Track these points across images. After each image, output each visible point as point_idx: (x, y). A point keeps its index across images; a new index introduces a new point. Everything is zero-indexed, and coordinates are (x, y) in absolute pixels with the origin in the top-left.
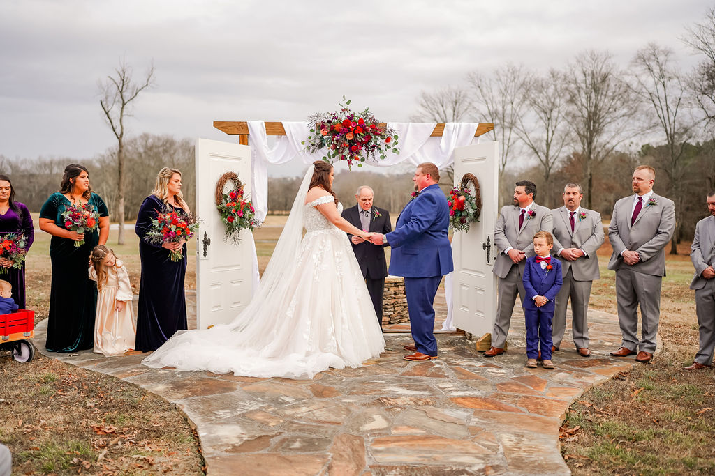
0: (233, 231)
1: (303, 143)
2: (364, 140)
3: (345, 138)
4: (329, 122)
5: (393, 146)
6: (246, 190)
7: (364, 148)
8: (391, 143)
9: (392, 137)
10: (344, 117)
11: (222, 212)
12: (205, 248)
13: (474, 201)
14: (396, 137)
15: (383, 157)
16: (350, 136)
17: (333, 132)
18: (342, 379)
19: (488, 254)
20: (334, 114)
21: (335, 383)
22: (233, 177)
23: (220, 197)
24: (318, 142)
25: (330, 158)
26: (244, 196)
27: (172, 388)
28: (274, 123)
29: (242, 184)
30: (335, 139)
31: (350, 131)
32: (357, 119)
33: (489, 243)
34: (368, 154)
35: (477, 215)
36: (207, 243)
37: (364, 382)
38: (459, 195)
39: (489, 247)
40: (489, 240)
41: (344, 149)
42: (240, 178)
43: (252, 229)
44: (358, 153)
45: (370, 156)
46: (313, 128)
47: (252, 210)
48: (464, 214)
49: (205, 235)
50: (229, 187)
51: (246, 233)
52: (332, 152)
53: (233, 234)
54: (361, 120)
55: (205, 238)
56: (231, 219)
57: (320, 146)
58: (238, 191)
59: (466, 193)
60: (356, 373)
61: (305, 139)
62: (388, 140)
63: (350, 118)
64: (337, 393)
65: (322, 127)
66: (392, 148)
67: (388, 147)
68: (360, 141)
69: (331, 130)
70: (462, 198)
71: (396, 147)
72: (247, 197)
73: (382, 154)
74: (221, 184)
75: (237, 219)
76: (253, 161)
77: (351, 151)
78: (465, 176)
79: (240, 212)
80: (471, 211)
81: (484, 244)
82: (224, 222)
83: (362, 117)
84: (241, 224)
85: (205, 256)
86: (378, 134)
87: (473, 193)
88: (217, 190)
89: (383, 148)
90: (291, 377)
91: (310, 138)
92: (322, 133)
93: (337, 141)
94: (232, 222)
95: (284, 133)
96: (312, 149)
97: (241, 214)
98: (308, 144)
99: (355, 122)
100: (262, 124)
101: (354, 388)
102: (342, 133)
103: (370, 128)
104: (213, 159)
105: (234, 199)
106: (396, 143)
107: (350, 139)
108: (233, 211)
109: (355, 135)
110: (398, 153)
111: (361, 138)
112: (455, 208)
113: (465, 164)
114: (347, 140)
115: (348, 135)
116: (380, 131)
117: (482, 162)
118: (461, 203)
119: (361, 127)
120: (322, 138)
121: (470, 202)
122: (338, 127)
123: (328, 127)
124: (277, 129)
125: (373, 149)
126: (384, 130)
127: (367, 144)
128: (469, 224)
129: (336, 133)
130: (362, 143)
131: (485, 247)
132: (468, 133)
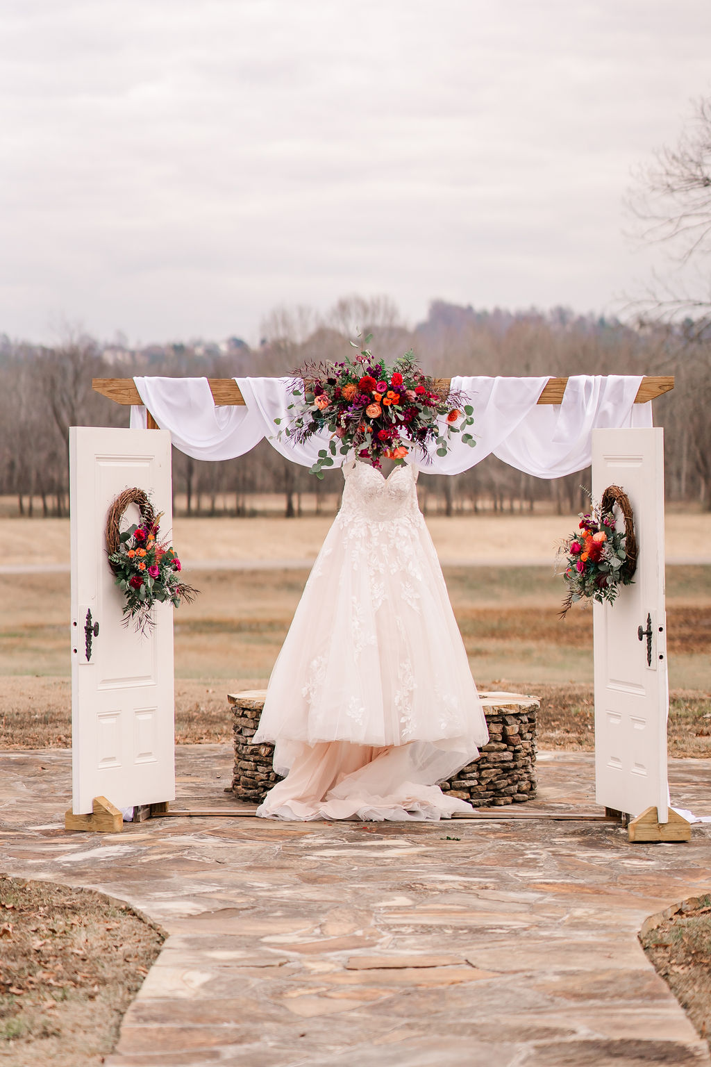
0: (139, 607)
1: (278, 421)
2: (402, 418)
3: (365, 414)
4: (331, 381)
5: (463, 427)
6: (164, 526)
7: (403, 432)
8: (457, 423)
9: (461, 409)
10: (361, 370)
11: (117, 570)
12: (89, 642)
13: (623, 542)
14: (469, 410)
15: (443, 451)
16: (374, 411)
17: (340, 402)
19: (649, 649)
20: (342, 365)
22: (138, 498)
23: (114, 539)
24: (309, 419)
25: (334, 453)
26: (160, 536)
29: (156, 514)
30: (343, 417)
31: (373, 400)
32: (389, 374)
33: (649, 627)
34: (413, 444)
35: (628, 571)
36: (92, 630)
38: (596, 531)
39: (649, 634)
40: (649, 621)
41: (362, 438)
42: (152, 499)
43: (175, 602)
44: (390, 443)
45: (419, 448)
47: (177, 565)
48: (601, 568)
49: (89, 617)
50: (131, 519)
51: (163, 611)
52: (339, 442)
53: (138, 613)
54: (396, 376)
55: (89, 623)
56: (137, 583)
57: (313, 427)
58: (150, 526)
59: (609, 529)
61: (283, 414)
62: (452, 416)
63: (376, 373)
65: (315, 389)
66: (461, 434)
67: (453, 429)
68: (394, 421)
69: (335, 398)
70: (599, 537)
71: (468, 429)
72: (165, 539)
73: (440, 446)
74: (115, 514)
75: (149, 583)
77: (377, 440)
78: (608, 491)
79: (154, 569)
80: (616, 563)
81: (640, 629)
82: (122, 589)
83: (399, 369)
84: (158, 594)
85: (88, 656)
86: (431, 405)
87: (621, 527)
88: (109, 524)
89: (442, 429)
92: (318, 404)
93: (348, 421)
94: (138, 588)
95: (241, 401)
96: (296, 434)
97: (156, 573)
98: (288, 424)
99: (385, 379)
102: (357, 404)
103: (414, 394)
104: (102, 464)
105: (141, 542)
106: (470, 422)
107: (374, 416)
108: (141, 567)
109: (385, 409)
110: (473, 444)
111: (396, 414)
112: (585, 556)
113: (611, 465)
114: (368, 419)
115: (371, 408)
116: (436, 397)
117: (638, 465)
118: (597, 548)
119: (397, 392)
120: (317, 414)
121: (615, 547)
122: (350, 390)
123: (329, 393)
124: (224, 395)
125: (422, 434)
126: (445, 396)
127: (411, 424)
128: (616, 589)
129: (345, 404)
130: (399, 425)
131: (641, 634)
132: (620, 397)
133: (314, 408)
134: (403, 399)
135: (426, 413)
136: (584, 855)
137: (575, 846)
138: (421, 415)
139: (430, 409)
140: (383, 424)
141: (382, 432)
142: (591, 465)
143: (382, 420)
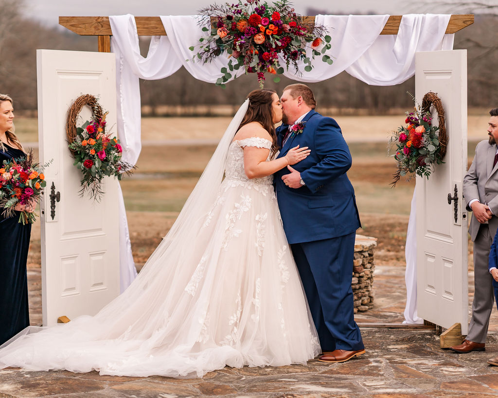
0: (92, 180)
1: (192, 49)
2: (279, 44)
3: (253, 41)
4: (229, 18)
5: (323, 51)
6: (110, 121)
7: (281, 54)
8: (319, 49)
9: (323, 38)
10: (250, 9)
11: (77, 154)
12: (53, 206)
13: (437, 133)
14: (328, 38)
15: (309, 68)
16: (260, 39)
17: (236, 33)
18: (242, 377)
19: (456, 210)
20: (237, 6)
21: (231, 382)
22: (90, 102)
23: (72, 132)
24: (213, 45)
25: (231, 69)
26: (107, 129)
27: (22, 388)
28: (148, 19)
29: (104, 112)
30: (238, 43)
31: (259, 31)
32: (270, 12)
33: (456, 195)
34: (288, 63)
35: (441, 155)
36: (55, 198)
37: (268, 381)
38: (417, 125)
39: (456, 199)
40: (456, 190)
41: (251, 59)
42: (100, 102)
43: (120, 177)
44: (272, 63)
45: (292, 66)
46: (206, 26)
47: (119, 149)
48: (421, 152)
49: (53, 187)
50: (85, 116)
51: (110, 182)
52: (235, 62)
53: (92, 185)
54: (276, 14)
55: (53, 192)
56: (90, 163)
57: (217, 52)
58: (99, 121)
59: (427, 123)
60: (261, 372)
61: (195, 42)
62: (316, 43)
63: (261, 11)
64: (232, 390)
65: (218, 24)
66: (322, 55)
67: (317, 53)
68: (274, 46)
69: (232, 29)
70: (420, 129)
71: (328, 53)
72: (111, 131)
73: (307, 64)
74: (73, 113)
75: (97, 164)
76: (119, 74)
77: (261, 59)
78: (426, 96)
79: (102, 153)
80: (432, 148)
81: (449, 196)
82: (79, 168)
83: (278, 9)
84: (105, 170)
85: (53, 215)
86: (301, 35)
87: (435, 122)
88: (68, 121)
89: (309, 53)
90: (175, 375)
91: (202, 40)
92: (220, 34)
93: (241, 46)
94: (90, 168)
95: (164, 33)
96: (204, 56)
97: (104, 156)
98: (198, 50)
99: (268, 16)
100: (130, 20)
101: (255, 386)
102: (248, 34)
103: (288, 27)
104: (62, 77)
105: (92, 133)
106: (328, 47)
107: (260, 42)
108: (92, 152)
109: (267, 37)
110: (331, 63)
111: (275, 42)
112: (409, 143)
113: (428, 77)
114: (255, 45)
115: (257, 37)
116: (304, 29)
117: (448, 77)
118: (419, 137)
119: (276, 25)
120: (219, 41)
121: (432, 137)
122: (242, 25)
123: (228, 25)
124: (153, 28)
125: (294, 56)
126: (312, 28)
127: (286, 48)
128: (431, 167)
129: (239, 35)
130: (278, 49)
131: (450, 199)
132: (435, 31)
133: (216, 37)
134: (281, 31)
135: (297, 40)
136: (412, 362)
137: (405, 353)
138: (293, 42)
139: (300, 38)
140: (266, 48)
141: (266, 54)
142: (414, 77)
143: (266, 46)
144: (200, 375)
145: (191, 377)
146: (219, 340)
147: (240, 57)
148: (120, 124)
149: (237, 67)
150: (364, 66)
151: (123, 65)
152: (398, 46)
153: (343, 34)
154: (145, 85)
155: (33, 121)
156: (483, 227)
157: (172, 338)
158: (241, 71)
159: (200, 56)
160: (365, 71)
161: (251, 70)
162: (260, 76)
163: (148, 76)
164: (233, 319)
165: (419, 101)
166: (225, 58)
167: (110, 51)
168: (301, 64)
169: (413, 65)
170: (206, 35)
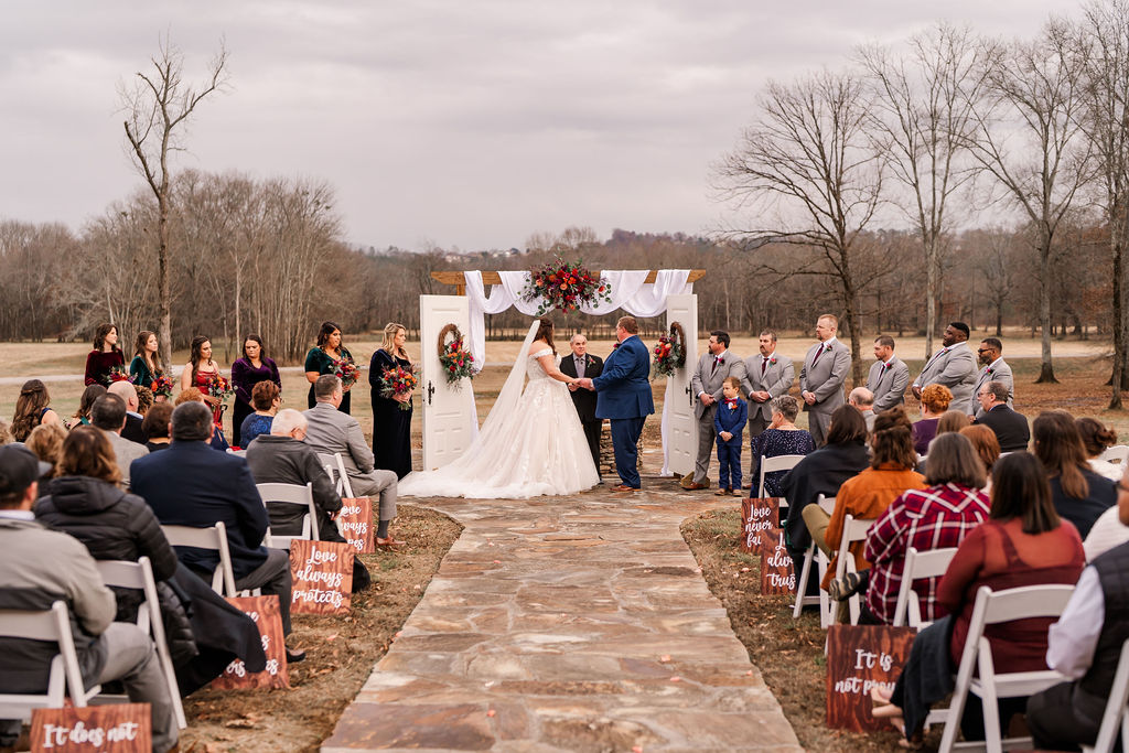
0: (455, 380)
1: (519, 293)
2: (577, 290)
3: (560, 289)
4: (544, 273)
5: (606, 295)
6: (466, 341)
7: (578, 297)
8: (603, 293)
9: (605, 286)
10: (558, 268)
11: (445, 363)
12: (430, 396)
13: (679, 348)
14: (609, 286)
15: (596, 306)
16: (564, 287)
17: (548, 283)
20: (549, 266)
22: (453, 328)
23: (442, 348)
24: (533, 291)
25: (545, 307)
26: (464, 346)
28: (490, 273)
29: (462, 335)
30: (550, 290)
31: (563, 282)
32: (571, 269)
34: (583, 303)
35: (682, 362)
36: (431, 391)
38: (667, 343)
41: (558, 300)
42: (459, 329)
43: (471, 377)
44: (572, 302)
45: (585, 304)
46: (529, 278)
47: (472, 359)
48: (669, 360)
49: (430, 384)
50: (450, 338)
51: (465, 380)
52: (548, 302)
53: (454, 383)
54: (575, 271)
55: (430, 387)
56: (454, 368)
57: (536, 296)
58: (459, 342)
59: (673, 342)
61: (521, 289)
62: (601, 289)
63: (565, 268)
65: (536, 277)
66: (605, 297)
67: (601, 296)
68: (573, 292)
69: (545, 280)
70: (668, 346)
71: (609, 295)
72: (465, 347)
73: (595, 303)
74: (442, 336)
75: (459, 369)
76: (471, 310)
77: (565, 300)
78: (673, 324)
79: (461, 362)
80: (675, 358)
82: (446, 372)
83: (576, 268)
84: (463, 373)
85: (430, 402)
86: (591, 284)
87: (679, 342)
88: (439, 341)
89: (596, 296)
91: (525, 287)
92: (538, 283)
93: (552, 291)
94: (454, 371)
95: (501, 283)
96: (527, 298)
97: (462, 364)
98: (522, 295)
99: (569, 272)
100: (478, 274)
102: (556, 284)
103: (583, 279)
104: (436, 313)
105: (455, 350)
106: (609, 292)
107: (564, 289)
108: (455, 361)
109: (569, 285)
110: (611, 302)
112: (661, 355)
113: (675, 312)
114: (561, 291)
115: (562, 285)
116: (593, 280)
117: (686, 312)
118: (667, 351)
119: (575, 278)
120: (537, 288)
121: (675, 350)
122: (553, 277)
123: (543, 278)
125: (587, 298)
126: (598, 280)
127: (581, 293)
128: (676, 370)
129: (550, 284)
130: (576, 294)
131: (687, 391)
132: (680, 281)
133: (535, 286)
134: (578, 281)
135: (589, 288)
136: (661, 493)
137: (657, 490)
138: (586, 289)
139: (590, 286)
140: (568, 293)
141: (568, 297)
142: (665, 312)
143: (568, 291)
144: (527, 498)
145: (521, 499)
146: (539, 479)
147: (551, 298)
148: (471, 343)
149: (549, 305)
150: (633, 304)
151: (473, 304)
152: (655, 290)
153: (619, 283)
154: (488, 317)
155: (417, 343)
156: (707, 409)
157: (505, 482)
158: (552, 308)
159: (524, 298)
160: (633, 306)
161: (558, 307)
162: (564, 311)
163: (490, 311)
164: (546, 465)
165: (669, 328)
166: (541, 299)
167: (465, 295)
168: (592, 303)
169: (665, 304)
170: (529, 284)
